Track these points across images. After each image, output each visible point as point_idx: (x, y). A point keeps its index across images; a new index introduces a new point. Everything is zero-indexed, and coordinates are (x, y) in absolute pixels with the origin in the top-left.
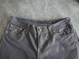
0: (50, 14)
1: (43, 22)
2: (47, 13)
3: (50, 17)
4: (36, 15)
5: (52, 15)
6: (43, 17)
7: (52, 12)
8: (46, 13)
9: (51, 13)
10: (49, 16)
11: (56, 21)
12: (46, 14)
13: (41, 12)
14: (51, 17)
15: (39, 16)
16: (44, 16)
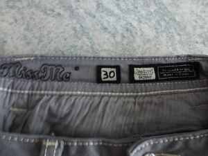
0: (112, 19)
1: (35, 67)
2: (93, 12)
3: (114, 36)
4: (30, 35)
5: (123, 23)
6: (71, 42)
7: (122, 5)
8: (90, 14)
9: (117, 11)
10: (107, 36)
11: (118, 68)
12: (88, 22)
13: (57, 10)
14: (119, 38)
15: (45, 41)
16: (76, 36)
